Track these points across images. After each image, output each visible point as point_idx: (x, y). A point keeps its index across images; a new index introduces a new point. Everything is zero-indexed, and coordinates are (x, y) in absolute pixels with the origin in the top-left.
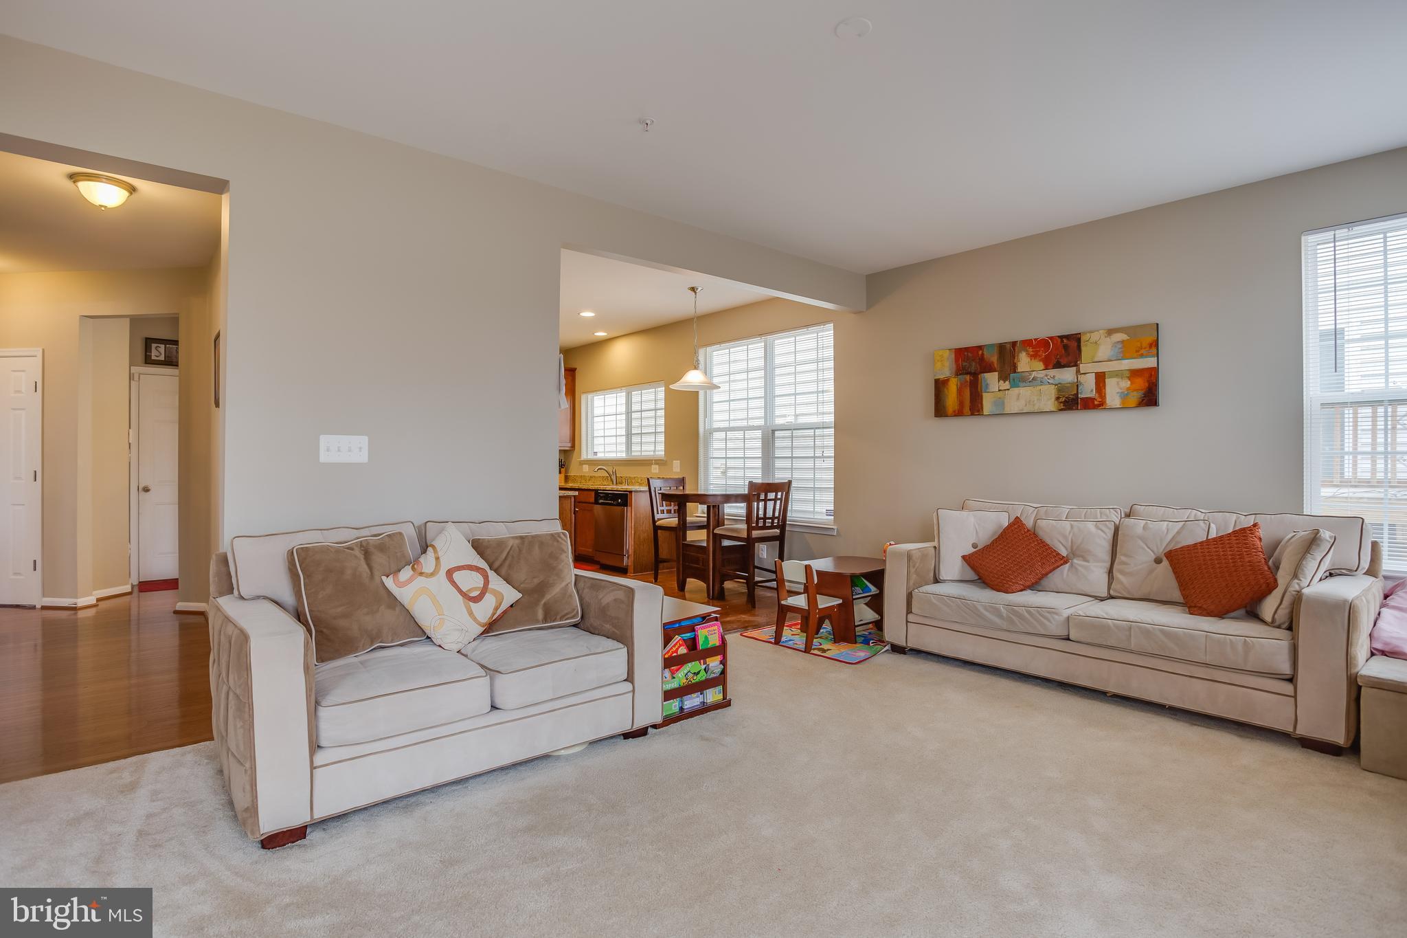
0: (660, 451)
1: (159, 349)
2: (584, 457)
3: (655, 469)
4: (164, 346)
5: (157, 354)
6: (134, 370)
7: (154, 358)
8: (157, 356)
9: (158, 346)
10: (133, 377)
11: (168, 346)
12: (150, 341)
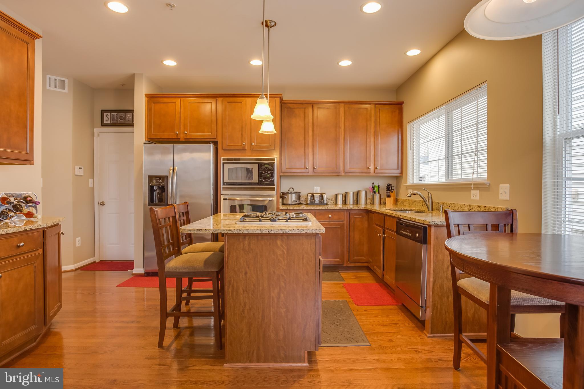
0: (483, 174)
1: (108, 116)
2: (410, 182)
3: (475, 195)
4: (110, 114)
5: (107, 119)
6: (96, 130)
7: (105, 122)
8: (107, 121)
9: (107, 115)
10: (96, 135)
11: (112, 114)
12: (103, 112)
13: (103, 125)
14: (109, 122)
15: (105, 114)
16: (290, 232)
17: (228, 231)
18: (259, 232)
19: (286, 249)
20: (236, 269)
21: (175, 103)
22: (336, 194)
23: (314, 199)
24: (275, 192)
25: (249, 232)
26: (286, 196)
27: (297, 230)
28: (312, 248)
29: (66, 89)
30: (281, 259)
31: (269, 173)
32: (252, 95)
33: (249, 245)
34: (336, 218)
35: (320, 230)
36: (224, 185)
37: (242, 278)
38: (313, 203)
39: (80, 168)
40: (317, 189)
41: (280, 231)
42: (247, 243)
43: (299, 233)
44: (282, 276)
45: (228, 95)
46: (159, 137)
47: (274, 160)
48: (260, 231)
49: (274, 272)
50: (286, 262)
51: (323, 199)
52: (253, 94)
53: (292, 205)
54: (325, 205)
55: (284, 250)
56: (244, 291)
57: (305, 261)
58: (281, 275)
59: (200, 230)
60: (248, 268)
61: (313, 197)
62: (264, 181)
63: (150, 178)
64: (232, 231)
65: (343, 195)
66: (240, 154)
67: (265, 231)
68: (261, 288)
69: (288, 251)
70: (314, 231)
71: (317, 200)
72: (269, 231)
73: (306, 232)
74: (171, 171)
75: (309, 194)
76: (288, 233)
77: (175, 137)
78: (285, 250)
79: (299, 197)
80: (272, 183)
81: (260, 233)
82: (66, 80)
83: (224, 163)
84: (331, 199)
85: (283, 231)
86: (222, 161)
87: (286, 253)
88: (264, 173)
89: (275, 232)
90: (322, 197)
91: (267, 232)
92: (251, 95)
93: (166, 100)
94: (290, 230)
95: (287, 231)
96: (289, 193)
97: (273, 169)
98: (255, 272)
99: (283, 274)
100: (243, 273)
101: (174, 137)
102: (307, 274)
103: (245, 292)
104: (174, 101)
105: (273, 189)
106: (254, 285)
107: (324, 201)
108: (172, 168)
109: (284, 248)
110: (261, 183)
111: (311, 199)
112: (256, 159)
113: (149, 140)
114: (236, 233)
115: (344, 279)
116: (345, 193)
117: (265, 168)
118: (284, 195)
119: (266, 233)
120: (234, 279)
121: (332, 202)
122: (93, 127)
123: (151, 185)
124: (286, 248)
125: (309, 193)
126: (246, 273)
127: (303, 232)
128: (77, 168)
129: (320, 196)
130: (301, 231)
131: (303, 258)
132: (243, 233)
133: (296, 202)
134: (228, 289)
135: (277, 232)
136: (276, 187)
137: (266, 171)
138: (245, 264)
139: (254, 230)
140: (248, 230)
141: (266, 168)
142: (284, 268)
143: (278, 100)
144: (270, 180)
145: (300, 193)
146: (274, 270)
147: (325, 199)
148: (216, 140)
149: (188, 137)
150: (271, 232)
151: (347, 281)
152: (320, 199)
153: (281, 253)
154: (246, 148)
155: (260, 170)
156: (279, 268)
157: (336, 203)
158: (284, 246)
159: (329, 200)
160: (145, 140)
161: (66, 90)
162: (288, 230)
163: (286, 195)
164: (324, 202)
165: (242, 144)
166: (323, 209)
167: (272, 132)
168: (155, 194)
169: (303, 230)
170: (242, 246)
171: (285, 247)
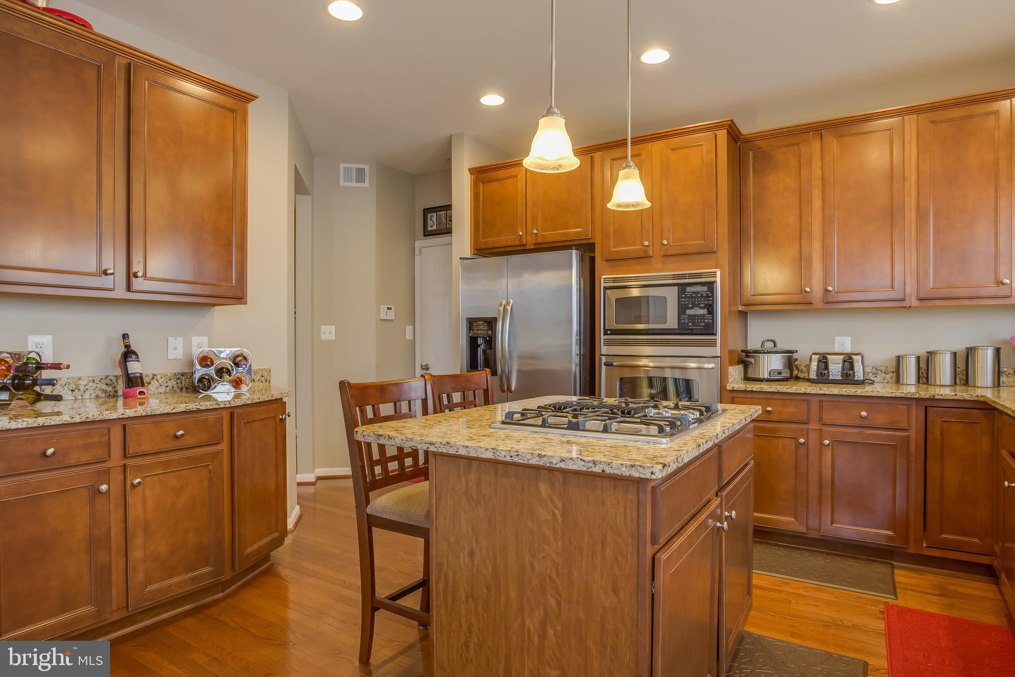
1: (432, 218)
4: (435, 214)
5: (432, 224)
6: (418, 244)
7: (429, 229)
8: (431, 227)
9: (432, 216)
10: (417, 252)
11: (438, 213)
12: (427, 211)
13: (427, 234)
14: (434, 228)
15: (429, 215)
16: (562, 465)
17: (428, 445)
18: (489, 455)
19: (561, 511)
20: (452, 539)
21: (516, 176)
22: (898, 357)
23: (827, 368)
24: (717, 351)
25: (469, 452)
26: (752, 360)
27: (579, 461)
28: (628, 517)
29: (367, 181)
30: (548, 533)
31: (702, 305)
32: (662, 134)
33: (479, 484)
34: (881, 419)
35: (641, 470)
36: (606, 334)
37: (464, 562)
38: (823, 377)
39: (389, 309)
40: (844, 344)
41: (537, 459)
42: (474, 480)
43: (585, 469)
44: (551, 579)
45: (612, 144)
46: (491, 246)
47: (714, 275)
48: (492, 454)
49: (532, 566)
50: (560, 544)
51: (852, 367)
52: (663, 131)
53: (768, 380)
54: (861, 383)
55: (557, 512)
56: (467, 597)
57: (608, 551)
58: (548, 578)
59: (380, 438)
60: (477, 541)
61: (824, 361)
62: (690, 324)
63: (471, 322)
64: (436, 446)
65: (918, 358)
66: (639, 267)
67: (503, 454)
68: (503, 599)
69: (565, 514)
70: (624, 469)
71: (835, 369)
72: (511, 457)
73: (603, 471)
74: (502, 308)
75: (813, 356)
76: (557, 466)
77: (517, 243)
78: (559, 511)
79: (790, 363)
80: (709, 330)
81: (493, 457)
82: (367, 168)
83: (606, 288)
84: (883, 369)
85: (545, 459)
86: (603, 285)
87: (560, 519)
88: (690, 306)
89: (525, 459)
90: (848, 361)
91: (508, 459)
92: (659, 135)
93: (501, 174)
94: (562, 460)
95: (555, 462)
96: (761, 353)
97: (713, 295)
98: (491, 555)
99: (554, 575)
100: (466, 551)
101: (515, 243)
102: (615, 590)
103: (470, 600)
104: (514, 174)
105: (713, 344)
106: (488, 588)
107: (854, 373)
108: (504, 302)
109: (555, 506)
110: (683, 329)
111: (818, 368)
112: (674, 275)
113: (476, 252)
114: (444, 452)
115: (898, 590)
116: (927, 352)
117: (694, 295)
118: (747, 356)
119: (504, 459)
120: (448, 563)
121: (888, 376)
122: (413, 239)
123: (470, 335)
124: (560, 506)
125: (814, 354)
126: (472, 554)
127: (594, 470)
128: (383, 308)
129: (844, 361)
130: (591, 464)
131: (603, 544)
132: (458, 453)
133: (780, 373)
134: (437, 583)
135: (531, 462)
136: (718, 337)
137: (695, 301)
138: (470, 530)
139: (479, 450)
140: (467, 447)
141: (696, 295)
142: (557, 560)
143: (722, 135)
144: (704, 322)
145: (792, 352)
146: (531, 559)
147: (858, 367)
148: (591, 241)
149: (540, 240)
150: (516, 459)
151: (908, 601)
152: (843, 369)
153: (549, 517)
154: (651, 254)
155: (682, 300)
156: (544, 557)
157: (898, 381)
158: (555, 499)
159: (879, 372)
160: (471, 252)
161: (366, 184)
162: (556, 458)
163: (753, 357)
164: (854, 377)
165: (642, 245)
166: (841, 395)
167: (638, 204)
168: (480, 351)
169: (594, 463)
170: (464, 484)
171: (558, 503)
